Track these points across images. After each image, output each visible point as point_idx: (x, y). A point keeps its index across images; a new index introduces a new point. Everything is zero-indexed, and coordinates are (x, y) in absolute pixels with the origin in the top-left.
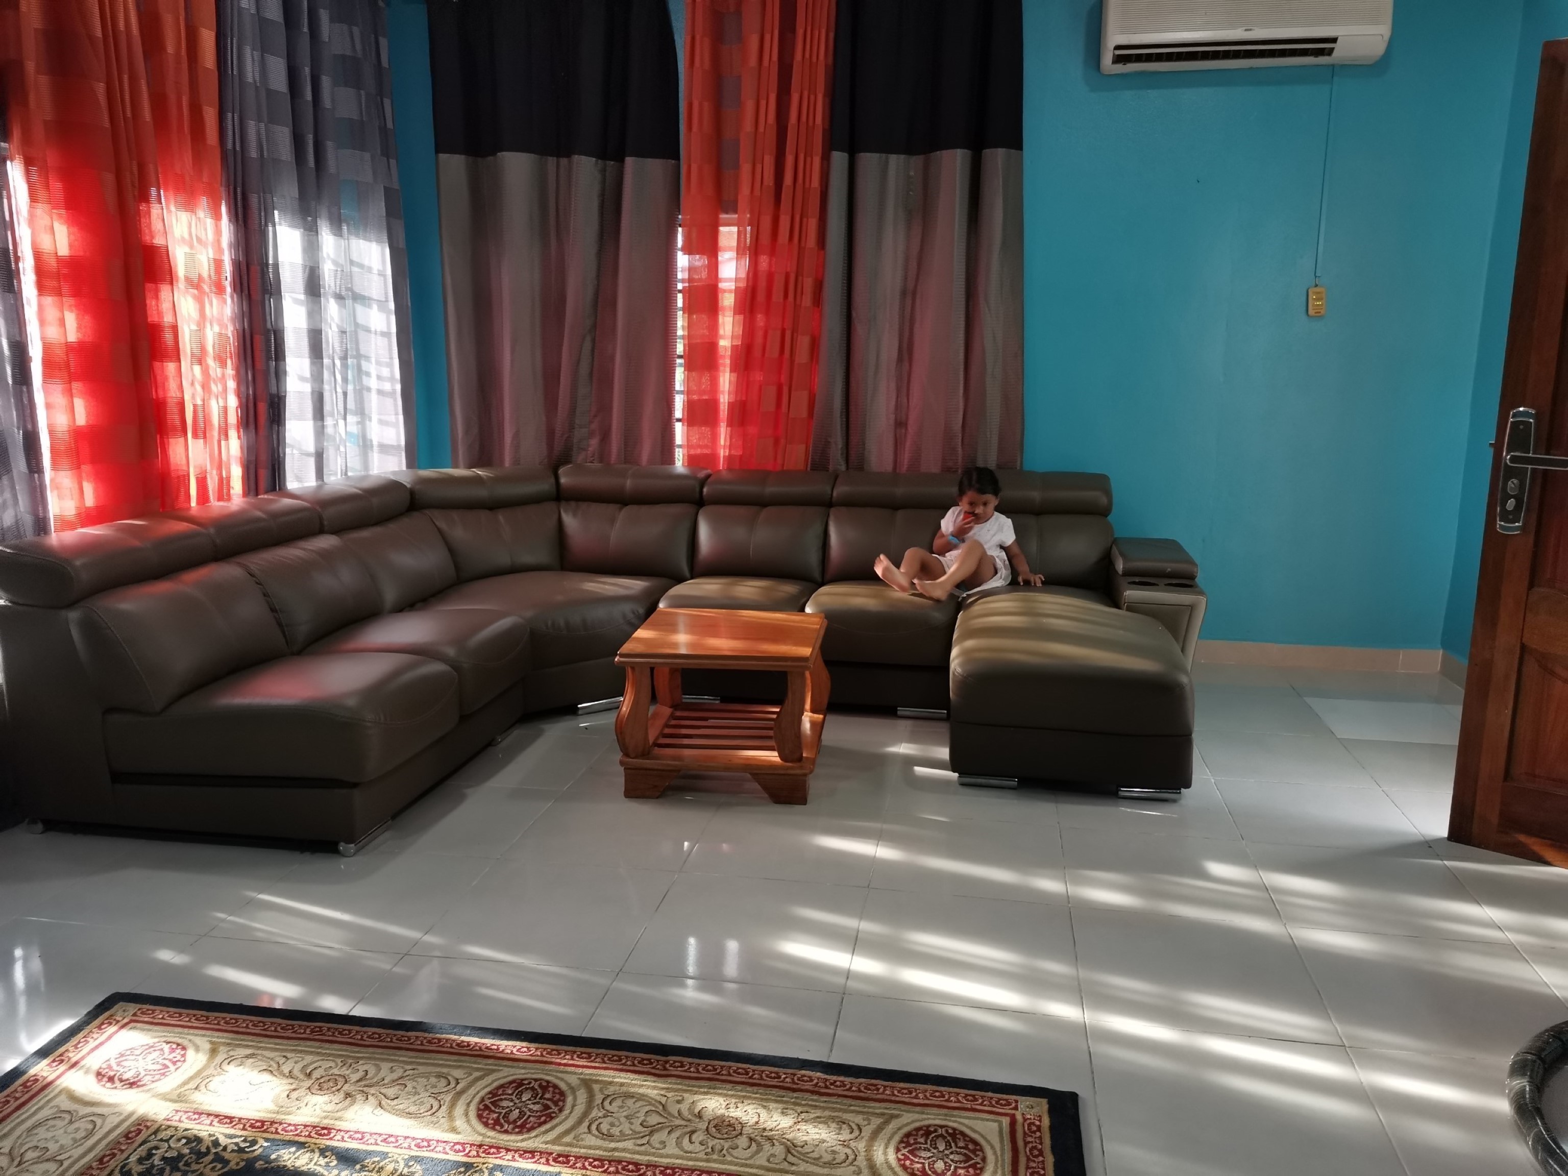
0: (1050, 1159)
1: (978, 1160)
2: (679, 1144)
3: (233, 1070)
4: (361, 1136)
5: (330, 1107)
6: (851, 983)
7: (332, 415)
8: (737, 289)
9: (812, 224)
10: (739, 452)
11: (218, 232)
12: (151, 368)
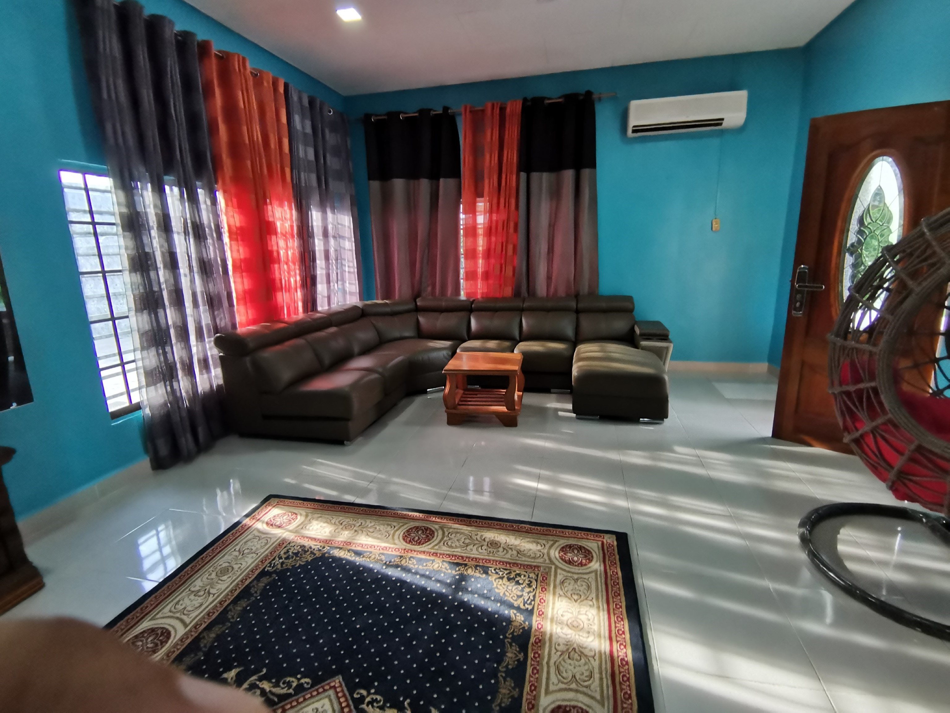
0: (617, 557)
1: (590, 557)
2: (477, 549)
3: (314, 523)
4: (362, 545)
5: (350, 535)
6: (538, 493)
7: (333, 282)
8: (484, 228)
9: (513, 201)
10: (486, 291)
11: (291, 214)
12: (270, 267)
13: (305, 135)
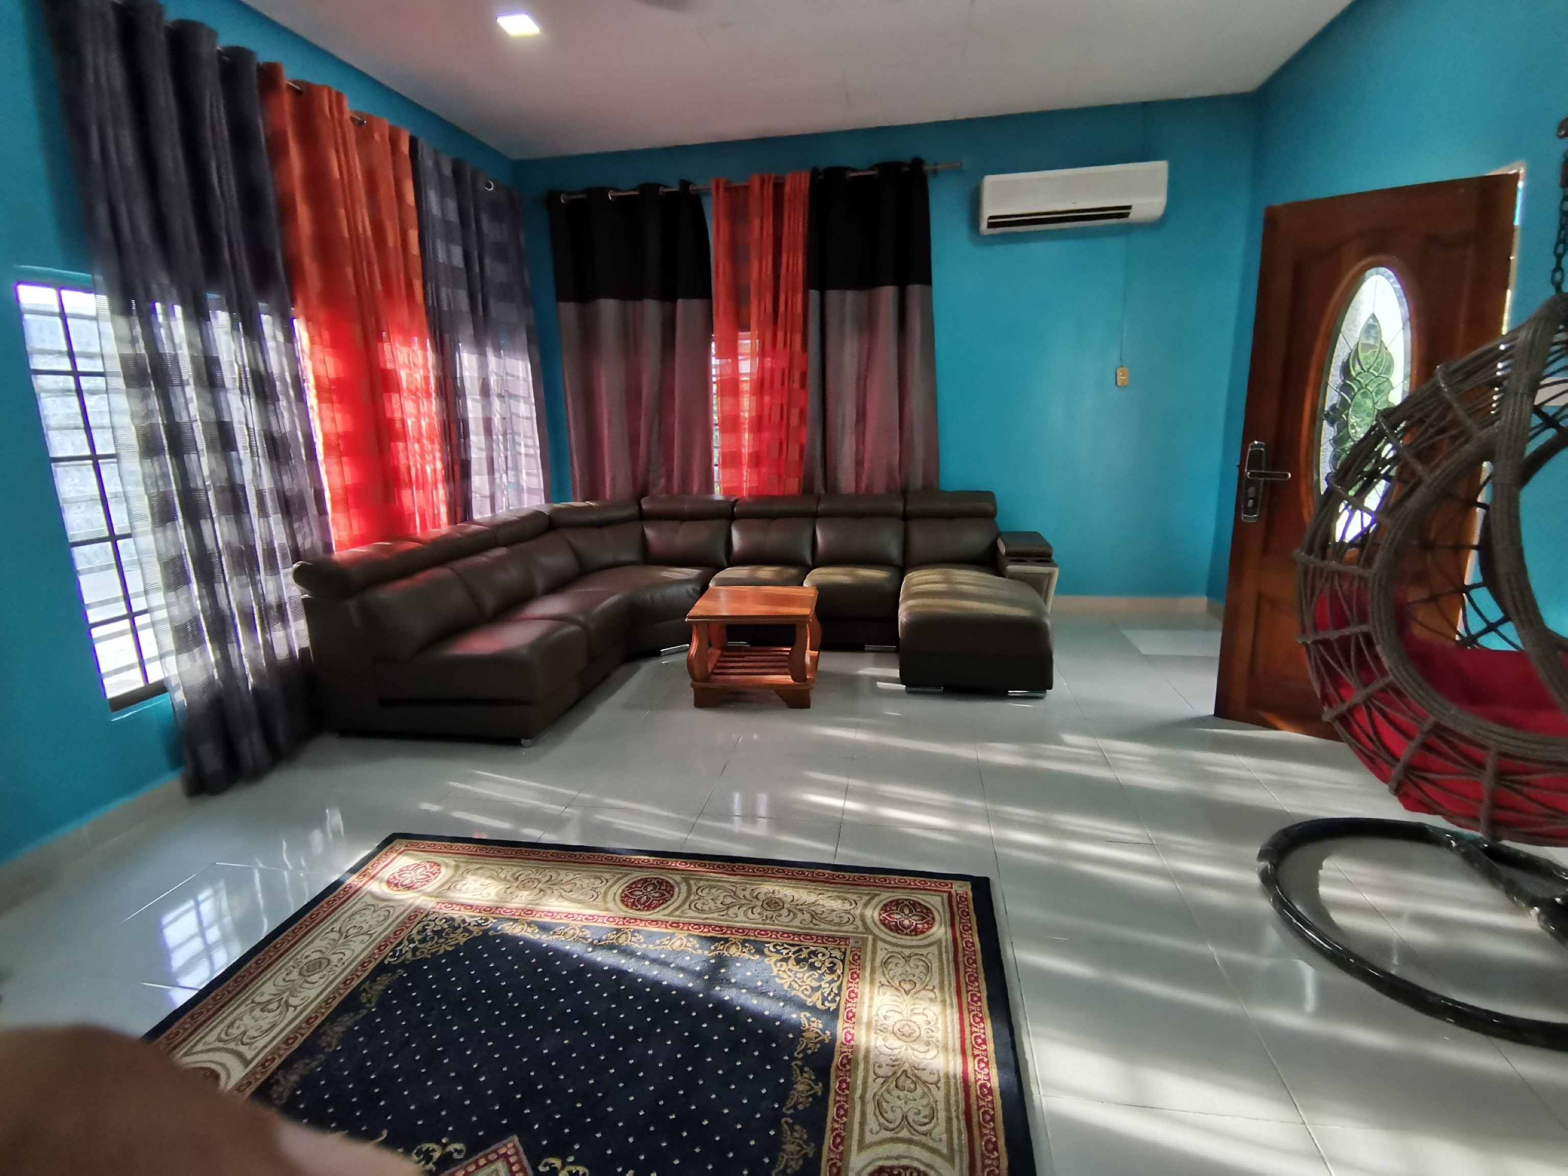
0: (974, 918)
1: (929, 919)
2: (745, 914)
3: (470, 878)
4: (552, 914)
5: (531, 898)
6: (846, 817)
7: (499, 471)
8: (751, 381)
9: (798, 338)
10: (756, 485)
11: (425, 358)
12: (389, 446)
13: (447, 223)
